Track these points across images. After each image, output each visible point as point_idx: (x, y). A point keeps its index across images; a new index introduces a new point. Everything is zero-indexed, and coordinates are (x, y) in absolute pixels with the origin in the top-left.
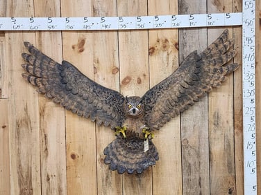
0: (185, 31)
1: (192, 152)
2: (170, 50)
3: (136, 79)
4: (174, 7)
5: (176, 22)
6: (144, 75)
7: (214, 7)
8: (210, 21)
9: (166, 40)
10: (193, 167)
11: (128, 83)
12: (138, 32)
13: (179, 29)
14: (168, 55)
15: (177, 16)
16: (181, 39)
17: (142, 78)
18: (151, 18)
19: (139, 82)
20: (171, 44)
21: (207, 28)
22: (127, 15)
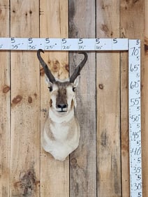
0: (75, 54)
1: (80, 172)
2: (60, 71)
3: (27, 98)
4: (64, 31)
5: (66, 45)
6: (35, 95)
7: (102, 33)
8: (98, 45)
9: (57, 62)
10: (80, 187)
11: (19, 101)
12: (29, 53)
13: (69, 52)
14: (59, 76)
15: (68, 40)
16: (72, 62)
17: (33, 97)
18: (42, 40)
19: (30, 101)
20: (61, 65)
21: (96, 52)
22: (19, 36)
